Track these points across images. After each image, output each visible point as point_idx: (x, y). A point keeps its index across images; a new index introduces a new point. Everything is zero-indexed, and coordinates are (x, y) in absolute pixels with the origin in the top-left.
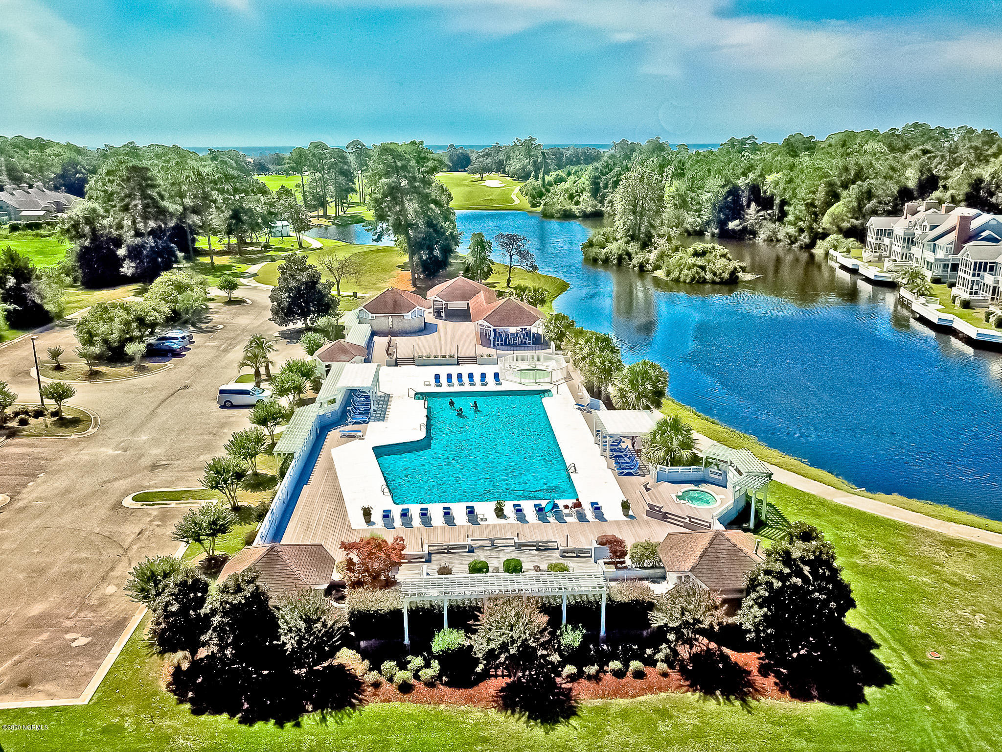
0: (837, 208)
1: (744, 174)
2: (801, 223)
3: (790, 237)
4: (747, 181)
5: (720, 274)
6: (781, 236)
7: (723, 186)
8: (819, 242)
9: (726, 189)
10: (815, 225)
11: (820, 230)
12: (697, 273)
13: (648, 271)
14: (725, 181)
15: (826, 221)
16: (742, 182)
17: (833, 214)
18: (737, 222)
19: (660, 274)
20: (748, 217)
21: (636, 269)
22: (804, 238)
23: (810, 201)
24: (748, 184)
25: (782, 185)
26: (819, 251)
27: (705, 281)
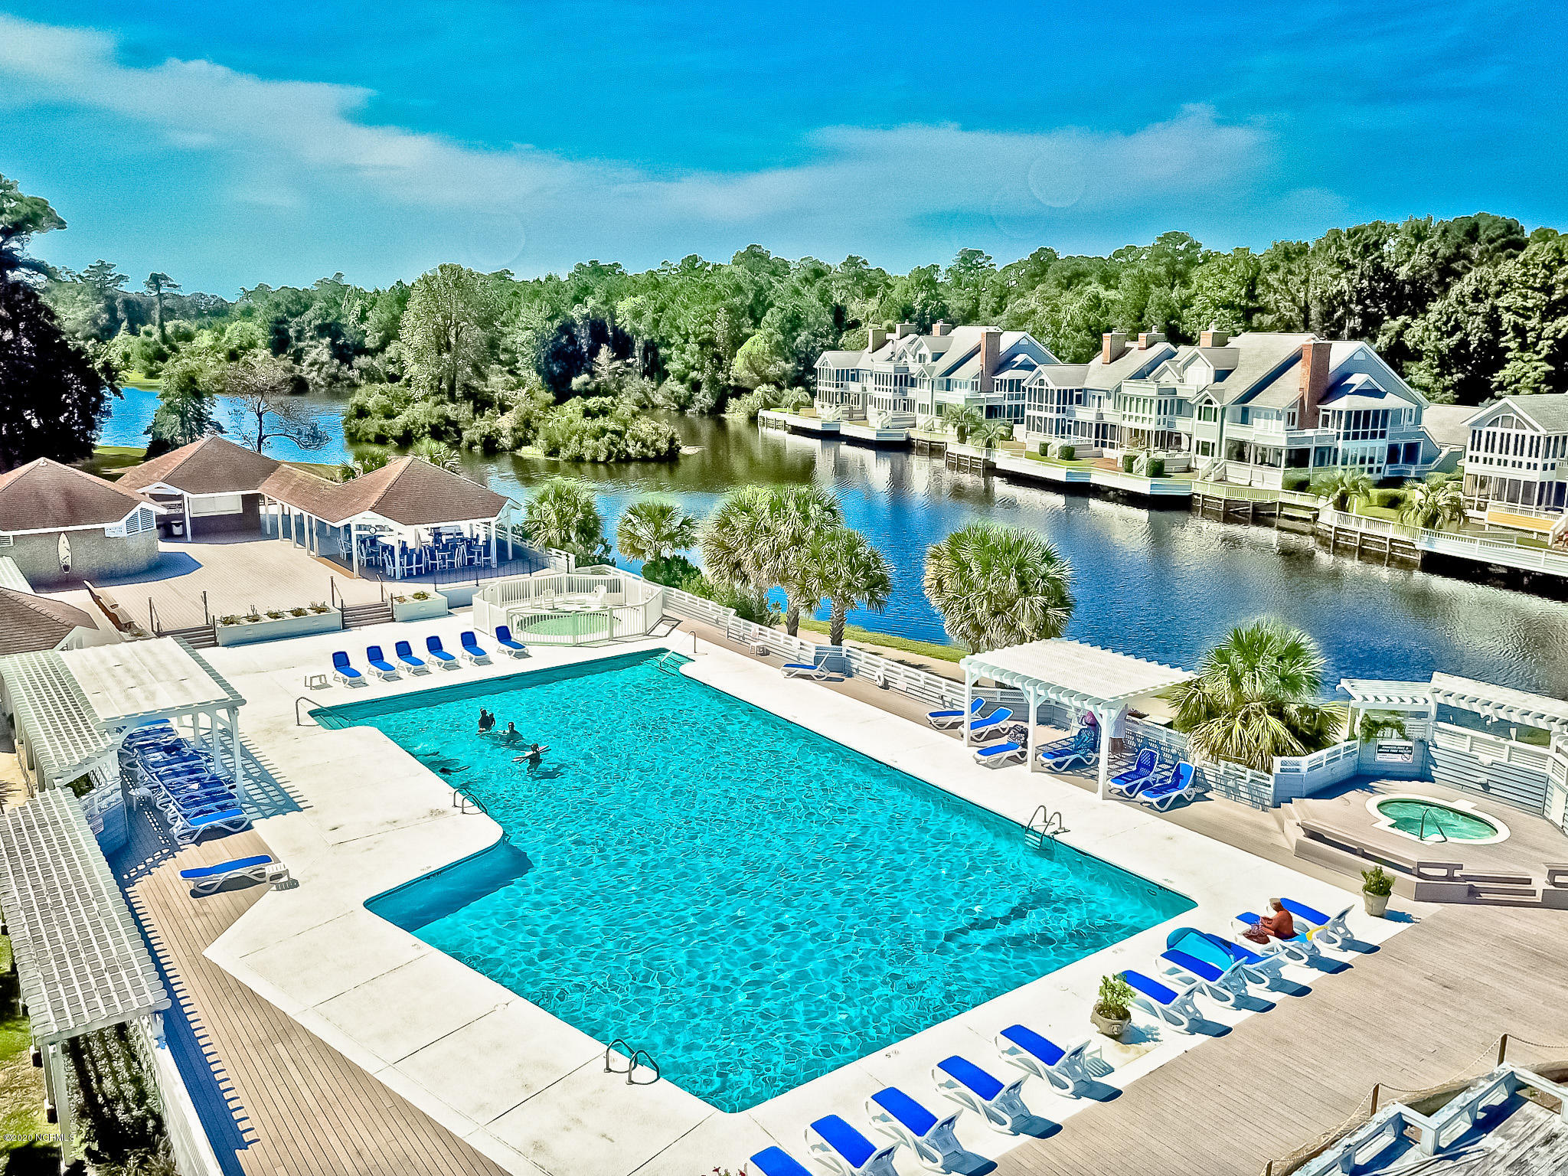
0: (757, 343)
1: (577, 300)
2: (693, 374)
3: (677, 399)
4: (585, 311)
5: (653, 443)
6: (658, 399)
7: (550, 319)
8: (732, 402)
9: (557, 323)
10: (720, 376)
11: (732, 383)
12: (613, 443)
13: (504, 449)
14: (552, 309)
15: (739, 367)
16: (576, 313)
17: (750, 354)
18: (585, 377)
19: (532, 452)
20: (599, 369)
21: (477, 449)
22: (704, 397)
23: (706, 336)
24: (587, 317)
25: (649, 315)
26: (736, 414)
27: (629, 459)
